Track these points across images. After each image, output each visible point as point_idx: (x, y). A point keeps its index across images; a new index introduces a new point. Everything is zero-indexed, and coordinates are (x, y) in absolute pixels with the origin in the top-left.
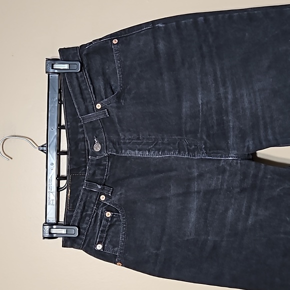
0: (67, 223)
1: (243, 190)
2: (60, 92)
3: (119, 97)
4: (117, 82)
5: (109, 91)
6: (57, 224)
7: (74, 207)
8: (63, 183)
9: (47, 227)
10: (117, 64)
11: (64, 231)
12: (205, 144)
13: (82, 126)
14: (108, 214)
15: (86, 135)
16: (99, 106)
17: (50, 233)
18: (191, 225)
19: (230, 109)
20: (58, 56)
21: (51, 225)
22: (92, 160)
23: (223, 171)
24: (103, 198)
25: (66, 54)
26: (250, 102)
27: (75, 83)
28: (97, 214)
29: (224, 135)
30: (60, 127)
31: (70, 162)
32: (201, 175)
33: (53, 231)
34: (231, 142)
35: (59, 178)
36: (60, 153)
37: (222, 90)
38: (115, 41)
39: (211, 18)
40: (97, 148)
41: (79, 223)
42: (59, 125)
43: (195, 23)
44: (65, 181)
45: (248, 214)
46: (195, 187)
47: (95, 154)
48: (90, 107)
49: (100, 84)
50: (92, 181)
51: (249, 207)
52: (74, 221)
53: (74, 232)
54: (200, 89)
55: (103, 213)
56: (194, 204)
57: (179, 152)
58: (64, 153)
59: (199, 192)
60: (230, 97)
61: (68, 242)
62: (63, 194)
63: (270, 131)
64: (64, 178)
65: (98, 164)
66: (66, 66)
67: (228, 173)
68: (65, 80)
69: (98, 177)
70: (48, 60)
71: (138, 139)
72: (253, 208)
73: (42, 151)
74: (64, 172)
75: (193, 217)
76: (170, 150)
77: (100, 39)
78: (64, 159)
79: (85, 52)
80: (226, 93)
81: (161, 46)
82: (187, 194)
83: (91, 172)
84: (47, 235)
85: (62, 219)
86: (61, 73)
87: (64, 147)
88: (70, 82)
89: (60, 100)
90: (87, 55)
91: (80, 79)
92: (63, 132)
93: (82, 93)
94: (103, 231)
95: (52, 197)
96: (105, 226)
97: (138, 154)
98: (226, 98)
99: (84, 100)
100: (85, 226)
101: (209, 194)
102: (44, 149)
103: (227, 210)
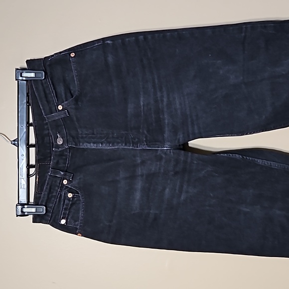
0: (36, 203)
1: (176, 173)
2: (28, 95)
3: (77, 100)
4: (75, 88)
5: (69, 95)
6: (28, 204)
7: (42, 190)
8: (32, 171)
9: (20, 207)
10: (75, 73)
11: (33, 210)
12: (146, 137)
13: (47, 124)
14: (70, 195)
15: (50, 131)
16: (60, 108)
17: (22, 212)
18: (136, 202)
19: (165, 110)
20: (25, 66)
21: (23, 205)
22: (56, 152)
23: (161, 158)
24: (65, 182)
25: (32, 64)
26: (181, 104)
27: (41, 88)
28: (61, 195)
29: (161, 130)
30: (29, 125)
31: (37, 153)
32: (143, 162)
33: (25, 210)
34: (166, 135)
35: (29, 166)
36: (29, 146)
37: (159, 94)
38: (73, 55)
39: (149, 37)
40: (60, 141)
41: (46, 203)
42: (28, 122)
43: (137, 40)
44: (34, 169)
45: (181, 192)
46: (139, 171)
47: (58, 146)
48: (54, 108)
49: (61, 89)
50: (56, 168)
51: (181, 187)
52: (42, 201)
53: (43, 210)
54: (142, 93)
55: (66, 195)
56: (139, 185)
57: (126, 145)
58: (32, 146)
59: (142, 176)
60: (165, 100)
61: (37, 219)
62: (33, 180)
63: (196, 127)
64: (33, 166)
65: (61, 154)
66: (32, 75)
67: (164, 160)
68: (32, 86)
69: (61, 165)
70: (17, 69)
71: (93, 134)
72: (185, 187)
73: (14, 144)
74: (33, 161)
75: (138, 195)
76: (118, 143)
77: (60, 53)
78: (33, 151)
79: (48, 63)
80: (162, 96)
81: (110, 59)
82: (133, 177)
83: (55, 161)
84: (20, 213)
85: (32, 200)
86: (28, 80)
87: (32, 140)
88: (36, 88)
89: (28, 102)
90: (50, 65)
91: (45, 85)
92: (32, 129)
93: (46, 97)
94: (66, 209)
95: (23, 182)
96: (67, 205)
97: (93, 146)
98: (162, 101)
99: (48, 101)
100: (51, 205)
101: (150, 177)
102: (16, 143)
103: (164, 189)
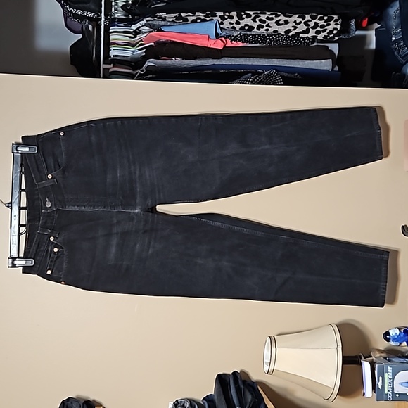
0: (26, 257)
1: (145, 232)
2: (21, 166)
3: (64, 171)
4: (63, 159)
5: (57, 166)
6: (18, 257)
7: (31, 246)
8: (23, 229)
9: (10, 260)
10: (63, 148)
11: (23, 262)
12: (121, 202)
13: (37, 190)
14: (56, 250)
15: (40, 196)
16: (50, 176)
17: (13, 263)
18: (112, 255)
19: (138, 180)
20: (21, 141)
21: (14, 259)
22: (44, 213)
23: (132, 219)
24: (52, 239)
25: (27, 140)
26: (150, 176)
27: (33, 160)
28: (48, 250)
29: (134, 197)
30: (21, 190)
31: (28, 214)
32: (118, 222)
33: (16, 262)
34: (137, 201)
35: (20, 226)
36: (20, 208)
37: (132, 168)
38: (62, 134)
39: (126, 122)
40: (48, 205)
41: (34, 256)
43: (116, 124)
44: (24, 228)
45: (149, 248)
46: (115, 230)
47: (47, 209)
48: (44, 177)
49: (51, 161)
50: (44, 227)
51: (149, 243)
52: (31, 255)
53: (31, 262)
54: (118, 166)
55: (52, 249)
56: (115, 241)
57: (104, 207)
58: (23, 208)
59: (117, 234)
60: (138, 172)
61: (26, 270)
62: (23, 237)
63: (162, 195)
64: (23, 226)
65: (49, 215)
66: (27, 149)
67: (135, 221)
68: (25, 158)
69: (49, 224)
70: (13, 144)
71: (77, 199)
72: (152, 243)
73: (8, 207)
74: (23, 222)
75: (113, 250)
76: (98, 206)
77: (51, 132)
78: (24, 212)
79: (40, 140)
80: (135, 170)
81: (93, 138)
82: (109, 235)
83: (44, 221)
84: (10, 265)
85: (22, 255)
86: (23, 154)
87: (24, 204)
88: (29, 160)
89: (21, 171)
90: (42, 141)
91: (37, 158)
92: (24, 194)
93: (38, 168)
94: (51, 261)
95: (16, 238)
96: (53, 258)
97: (77, 209)
98: (135, 173)
99: (39, 172)
100: (38, 258)
101: (124, 235)
102: (10, 206)
103: (135, 245)
